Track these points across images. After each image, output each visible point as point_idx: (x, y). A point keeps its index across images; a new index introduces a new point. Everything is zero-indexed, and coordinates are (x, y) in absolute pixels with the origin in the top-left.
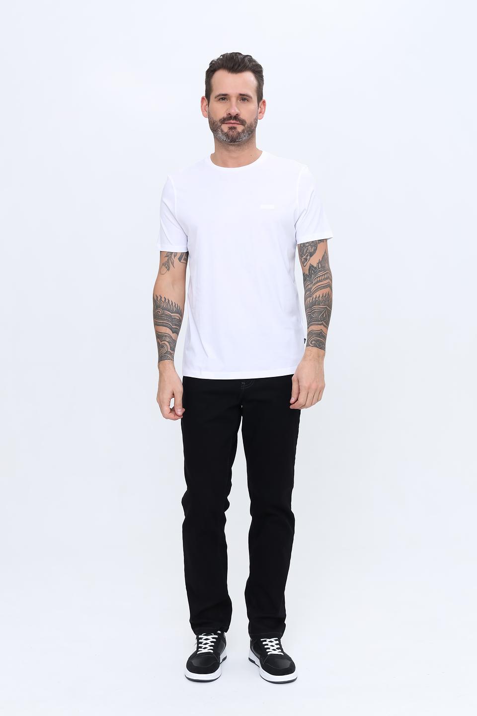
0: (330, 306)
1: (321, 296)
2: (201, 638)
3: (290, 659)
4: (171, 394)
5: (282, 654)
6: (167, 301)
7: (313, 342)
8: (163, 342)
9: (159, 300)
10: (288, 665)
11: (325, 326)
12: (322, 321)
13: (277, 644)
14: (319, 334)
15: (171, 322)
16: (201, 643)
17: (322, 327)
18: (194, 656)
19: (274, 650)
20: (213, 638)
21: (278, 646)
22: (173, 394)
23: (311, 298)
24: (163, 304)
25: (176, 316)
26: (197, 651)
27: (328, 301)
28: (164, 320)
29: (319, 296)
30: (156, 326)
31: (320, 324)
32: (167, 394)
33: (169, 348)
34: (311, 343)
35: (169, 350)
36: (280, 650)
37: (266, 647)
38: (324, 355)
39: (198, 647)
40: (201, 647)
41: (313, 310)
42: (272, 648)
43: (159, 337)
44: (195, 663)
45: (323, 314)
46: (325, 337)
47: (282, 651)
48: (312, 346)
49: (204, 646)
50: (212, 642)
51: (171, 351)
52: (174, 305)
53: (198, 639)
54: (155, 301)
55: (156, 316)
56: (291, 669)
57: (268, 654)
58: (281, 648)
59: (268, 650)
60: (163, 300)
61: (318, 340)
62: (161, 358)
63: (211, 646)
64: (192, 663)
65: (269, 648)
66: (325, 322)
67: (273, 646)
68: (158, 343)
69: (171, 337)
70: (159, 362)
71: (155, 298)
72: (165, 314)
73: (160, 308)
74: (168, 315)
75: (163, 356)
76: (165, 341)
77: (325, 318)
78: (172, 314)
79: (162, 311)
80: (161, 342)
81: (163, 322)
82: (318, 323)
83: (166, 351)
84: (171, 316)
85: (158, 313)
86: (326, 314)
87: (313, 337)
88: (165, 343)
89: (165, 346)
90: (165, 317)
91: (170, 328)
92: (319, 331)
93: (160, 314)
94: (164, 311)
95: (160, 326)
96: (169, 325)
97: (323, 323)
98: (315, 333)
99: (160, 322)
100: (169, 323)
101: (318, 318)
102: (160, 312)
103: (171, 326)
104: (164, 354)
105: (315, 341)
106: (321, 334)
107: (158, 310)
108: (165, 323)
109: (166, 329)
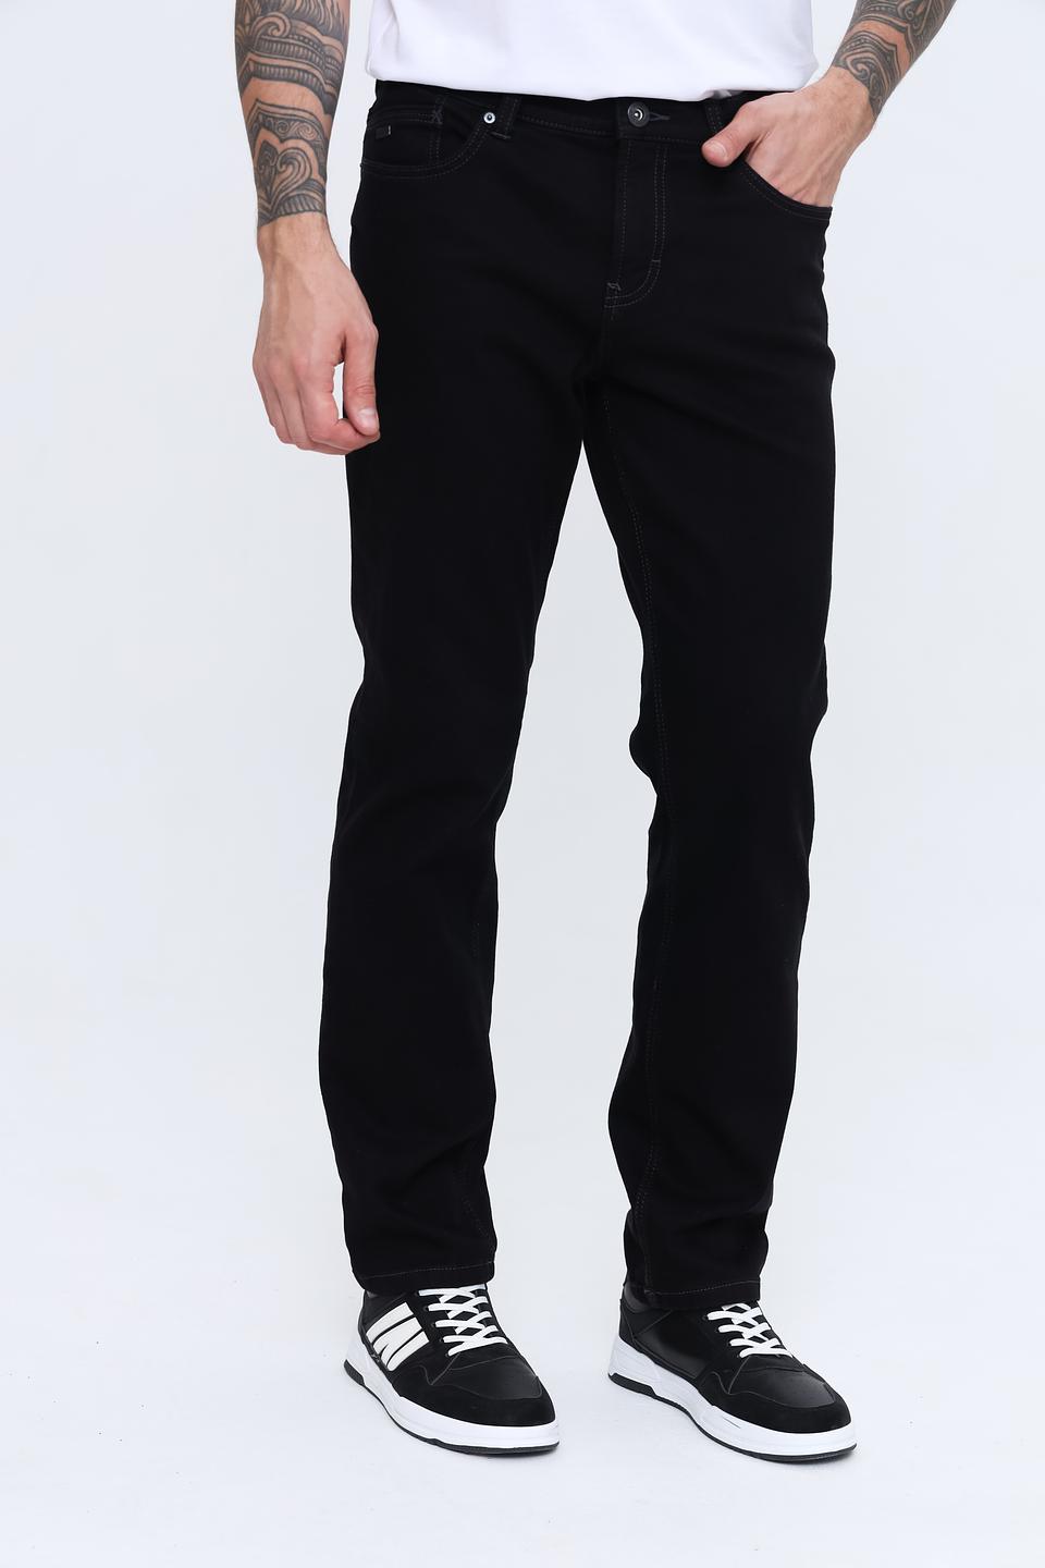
2: (434, 1299)
4: (334, 346)
8: (291, 143)
10: (824, 1397)
12: (907, 21)
13: (758, 1320)
15: (322, 68)
16: (443, 1315)
19: (755, 1339)
20: (479, 1294)
21: (766, 1327)
22: (343, 350)
25: (336, 48)
26: (438, 1343)
28: (297, 57)
31: (899, 29)
33: (315, 166)
35: (315, 176)
36: (774, 1341)
39: (438, 1332)
40: (452, 1331)
42: (746, 1333)
43: (272, 122)
47: (780, 1345)
49: (463, 1325)
50: (482, 1308)
51: (321, 180)
52: (330, 4)
55: (259, 43)
56: (839, 1411)
57: (741, 1355)
59: (736, 1343)
62: (282, 204)
66: (913, 31)
67: (746, 1326)
68: (265, 148)
69: (321, 124)
72: (299, 35)
73: (278, 10)
74: (310, 40)
75: (293, 197)
76: (301, 138)
77: (918, 17)
78: (325, 40)
79: (285, 26)
80: (282, 141)
81: (289, 68)
82: (891, 19)
83: (304, 179)
84: (321, 45)
85: (269, 32)
86: (926, 9)
87: (862, 50)
88: (298, 149)
89: (300, 158)
90: (300, 46)
91: (316, 93)
92: (885, 45)
93: (276, 33)
94: (295, 22)
95: (278, 79)
96: (315, 79)
97: (906, 29)
98: (874, 44)
99: (279, 67)
100: (315, 72)
101: (897, 6)
102: (279, 30)
103: (321, 84)
104: (298, 188)
105: (865, 63)
106: (889, 58)
107: (271, 19)
108: (299, 70)
109: (303, 95)
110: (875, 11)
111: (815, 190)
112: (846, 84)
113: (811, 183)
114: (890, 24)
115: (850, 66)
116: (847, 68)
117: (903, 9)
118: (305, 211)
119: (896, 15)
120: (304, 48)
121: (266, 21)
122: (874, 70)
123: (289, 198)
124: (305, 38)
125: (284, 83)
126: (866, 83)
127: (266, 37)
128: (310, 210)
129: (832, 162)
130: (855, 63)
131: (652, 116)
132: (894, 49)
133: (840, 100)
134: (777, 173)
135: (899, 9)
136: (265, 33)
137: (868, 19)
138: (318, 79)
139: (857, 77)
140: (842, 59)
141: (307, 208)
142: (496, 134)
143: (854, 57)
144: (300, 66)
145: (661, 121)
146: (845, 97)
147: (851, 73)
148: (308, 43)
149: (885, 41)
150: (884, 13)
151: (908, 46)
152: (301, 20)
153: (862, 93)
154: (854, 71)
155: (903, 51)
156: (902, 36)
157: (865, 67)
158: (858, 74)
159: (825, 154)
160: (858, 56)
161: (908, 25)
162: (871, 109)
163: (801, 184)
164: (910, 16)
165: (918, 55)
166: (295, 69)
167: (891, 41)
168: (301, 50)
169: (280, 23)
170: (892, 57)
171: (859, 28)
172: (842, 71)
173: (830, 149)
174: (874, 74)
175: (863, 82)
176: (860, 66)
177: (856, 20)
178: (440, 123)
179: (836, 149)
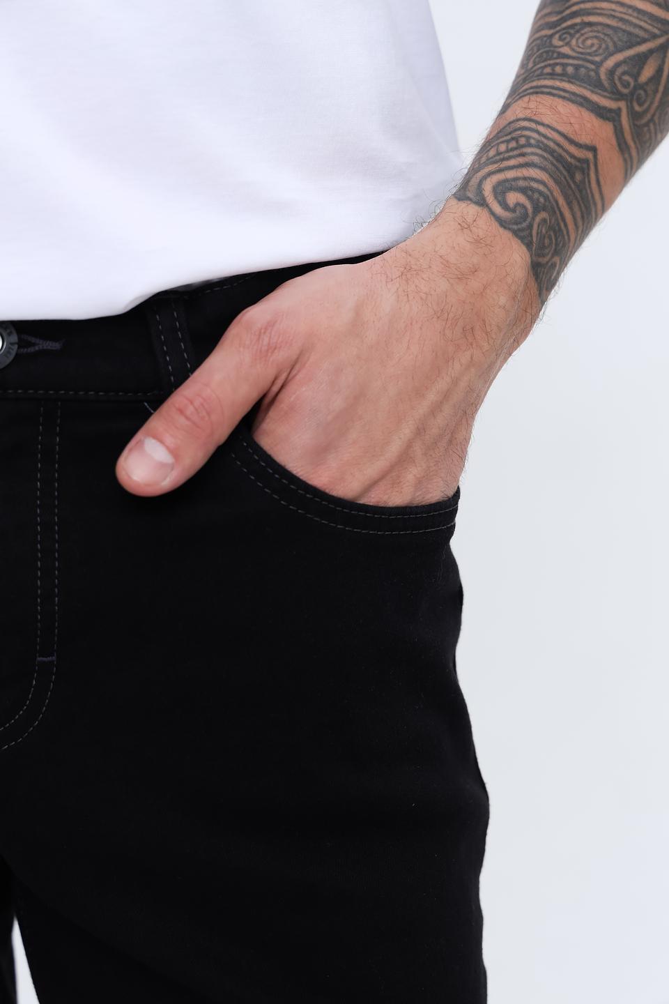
12: (617, 96)
17: (600, 133)
31: (601, 112)
61: (548, 206)
66: (634, 116)
77: (642, 87)
82: (587, 94)
87: (521, 160)
92: (572, 149)
97: (619, 109)
98: (546, 148)
101: (598, 65)
105: (523, 191)
106: (578, 177)
110: (553, 75)
111: (411, 475)
112: (478, 241)
113: (404, 458)
114: (584, 102)
115: (490, 199)
116: (482, 203)
117: (611, 72)
119: (597, 85)
122: (542, 204)
126: (523, 236)
129: (447, 410)
130: (501, 191)
132: (590, 155)
133: (462, 277)
134: (321, 451)
135: (603, 71)
137: (537, 91)
139: (502, 223)
140: (474, 181)
143: (501, 176)
145: (44, 352)
146: (474, 271)
147: (492, 213)
149: (571, 142)
150: (571, 79)
151: (622, 146)
153: (516, 257)
154: (498, 209)
155: (609, 156)
156: (607, 127)
157: (521, 198)
159: (432, 396)
160: (510, 174)
161: (622, 105)
162: (533, 285)
163: (372, 470)
164: (626, 85)
165: (641, 160)
167: (584, 139)
170: (585, 171)
171: (518, 110)
172: (471, 210)
173: (442, 384)
174: (544, 215)
175: (516, 233)
176: (513, 198)
177: (517, 92)
179: (455, 382)
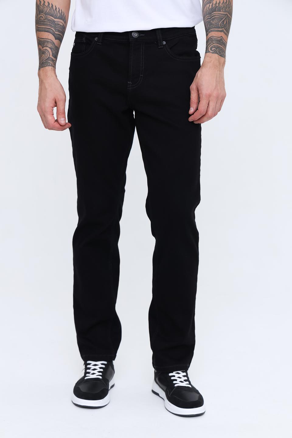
0: (231, 13)
1: (221, 2)
2: (89, 364)
3: (197, 392)
4: (53, 102)
5: (190, 386)
6: (50, 6)
7: (213, 49)
8: (45, 48)
9: (42, 4)
10: (196, 398)
11: (226, 34)
12: (222, 28)
13: (184, 376)
14: (219, 41)
15: (55, 28)
16: (89, 368)
17: (222, 34)
18: (82, 381)
20: (102, 364)
21: (186, 378)
22: (56, 103)
23: (211, 4)
24: (46, 9)
25: (61, 22)
26: (85, 376)
27: (229, 8)
28: (47, 25)
29: (220, 2)
30: (38, 32)
31: (221, 31)
32: (49, 103)
33: (51, 54)
34: (211, 49)
35: (51, 56)
36: (188, 383)
37: (172, 378)
38: (224, 63)
39: (86, 373)
40: (89, 373)
41: (213, 16)
42: (179, 380)
43: (41, 43)
44: (83, 388)
45: (224, 21)
46: (225, 44)
47: (190, 384)
48: (213, 53)
49: (92, 372)
50: (101, 368)
51: (53, 58)
52: (58, 10)
53: (86, 364)
54: (38, 6)
55: (38, 22)
56: (199, 402)
57: (176, 385)
58: (188, 380)
59: (174, 382)
60: (46, 4)
61: (218, 47)
62: (42, 65)
63: (99, 372)
64: (80, 389)
65: (176, 380)
66: (225, 29)
67: (180, 378)
68: (40, 50)
69: (54, 43)
70: (39, 69)
71: (39, 3)
72: (48, 19)
73: (43, 13)
74: (51, 20)
75: (44, 63)
76: (47, 47)
77: (225, 25)
78: (56, 20)
79: (44, 17)
80: (43, 48)
81: (45, 28)
82: (218, 29)
83: (47, 58)
84: (54, 21)
85: (41, 19)
86: (227, 21)
87: (213, 43)
88: (46, 49)
89: (46, 52)
90: (48, 22)
91: (52, 34)
92: (219, 38)
93: (42, 19)
94: (47, 16)
95: (42, 31)
96: (52, 31)
98: (215, 40)
99: (43, 28)
100: (52, 29)
102: (43, 18)
103: (54, 32)
104: (45, 60)
105: (214, 47)
107: (41, 15)
108: (48, 28)
109: (48, 35)
114: (218, 31)
116: (209, 52)
117: (220, 25)
118: (47, 66)
119: (219, 27)
120: (49, 22)
121: (40, 16)
123: (43, 63)
124: (49, 20)
125: (44, 32)
127: (40, 20)
128: (48, 66)
131: (139, 35)
132: (222, 38)
136: (40, 19)
137: (210, 31)
138: (53, 30)
141: (47, 65)
142: (97, 43)
144: (48, 27)
145: (142, 36)
148: (50, 21)
152: (48, 15)
155: (224, 36)
156: (222, 33)
157: (214, 48)
158: (213, 51)
160: (212, 46)
166: (46, 28)
167: (220, 36)
168: (48, 23)
169: (43, 16)
175: (216, 53)
178: (85, 41)
